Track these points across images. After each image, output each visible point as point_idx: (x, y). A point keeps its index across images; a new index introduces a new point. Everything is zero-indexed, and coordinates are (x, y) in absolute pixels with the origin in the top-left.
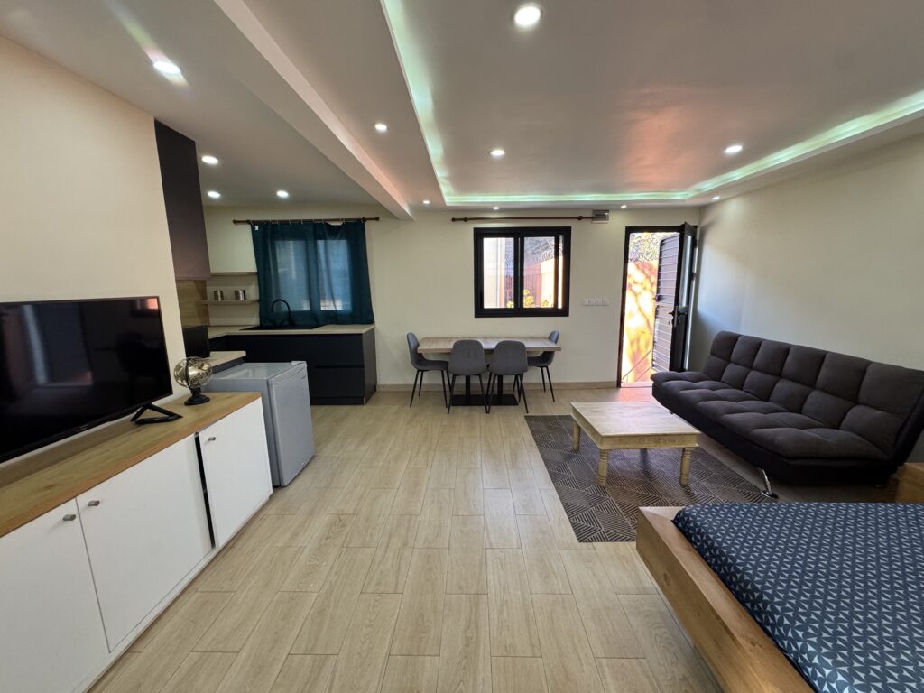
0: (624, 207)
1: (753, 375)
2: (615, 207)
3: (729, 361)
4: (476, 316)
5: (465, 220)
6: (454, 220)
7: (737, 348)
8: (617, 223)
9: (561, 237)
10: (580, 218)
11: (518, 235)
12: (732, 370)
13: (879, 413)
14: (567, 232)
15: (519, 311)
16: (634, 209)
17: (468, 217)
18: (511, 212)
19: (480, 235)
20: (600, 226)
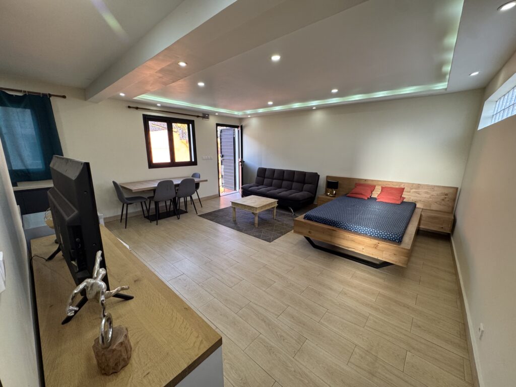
0: (217, 114)
1: (274, 181)
2: (213, 113)
3: (265, 178)
4: (149, 168)
5: (137, 108)
6: (129, 107)
7: (267, 173)
8: (212, 121)
9: (191, 125)
10: (198, 116)
11: (169, 122)
12: (266, 181)
13: (311, 185)
14: (192, 122)
15: (173, 164)
16: (221, 116)
17: (139, 107)
18: (166, 108)
19: (147, 119)
20: (205, 121)
